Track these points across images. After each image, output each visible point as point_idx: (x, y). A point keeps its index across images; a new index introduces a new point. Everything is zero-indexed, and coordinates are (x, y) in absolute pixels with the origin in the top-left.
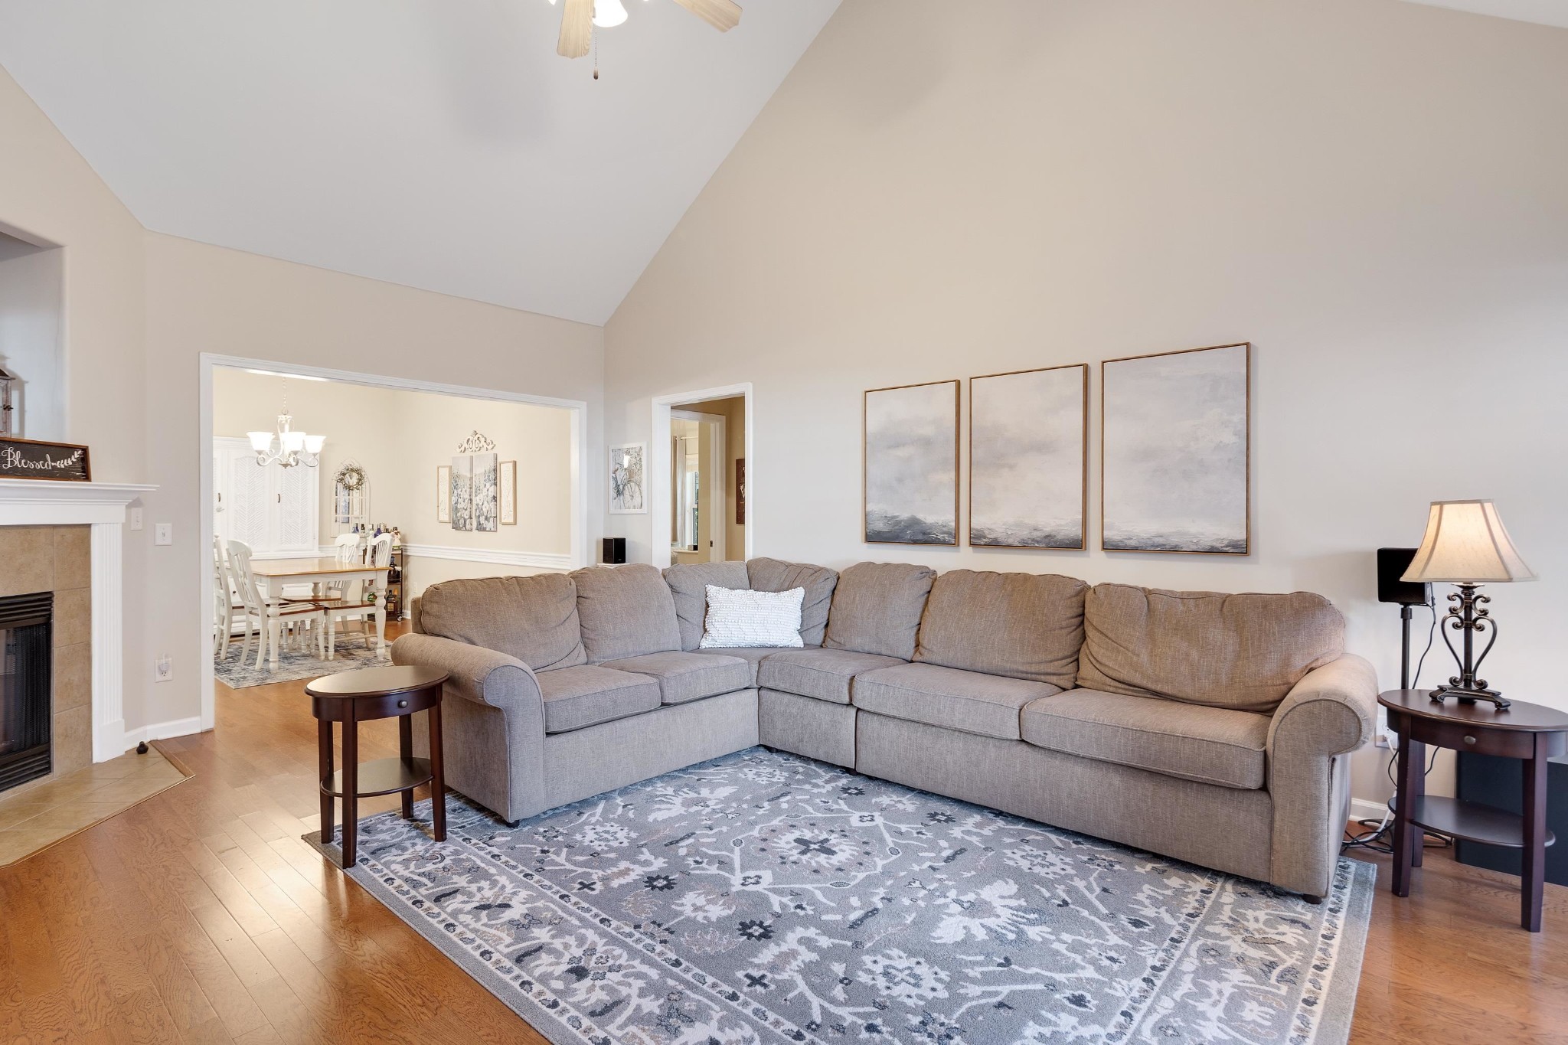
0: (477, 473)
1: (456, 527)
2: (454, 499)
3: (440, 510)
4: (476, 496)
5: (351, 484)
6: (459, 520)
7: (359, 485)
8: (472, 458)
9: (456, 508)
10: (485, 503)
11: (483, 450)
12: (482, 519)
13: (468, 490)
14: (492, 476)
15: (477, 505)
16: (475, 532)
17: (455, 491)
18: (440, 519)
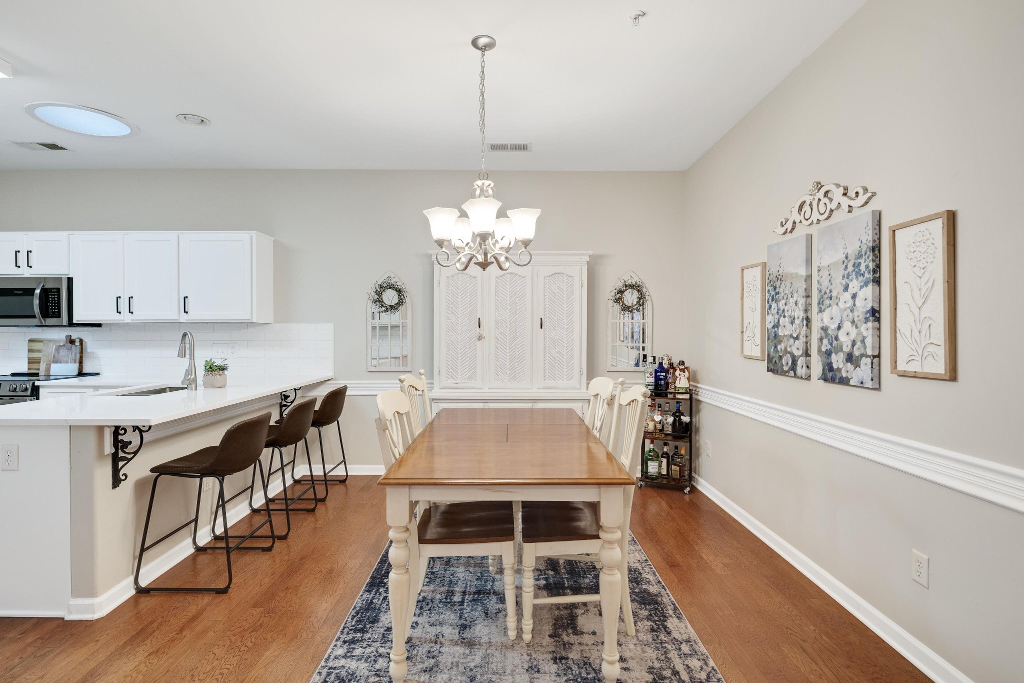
0: (825, 263)
1: (774, 368)
2: (770, 320)
3: (745, 338)
4: (821, 311)
5: (630, 305)
6: (781, 358)
7: (640, 305)
8: (809, 238)
9: (776, 335)
10: (847, 326)
11: (840, 216)
12: (838, 360)
13: (802, 301)
14: (867, 263)
15: (825, 329)
16: (816, 383)
17: (774, 305)
18: (745, 353)
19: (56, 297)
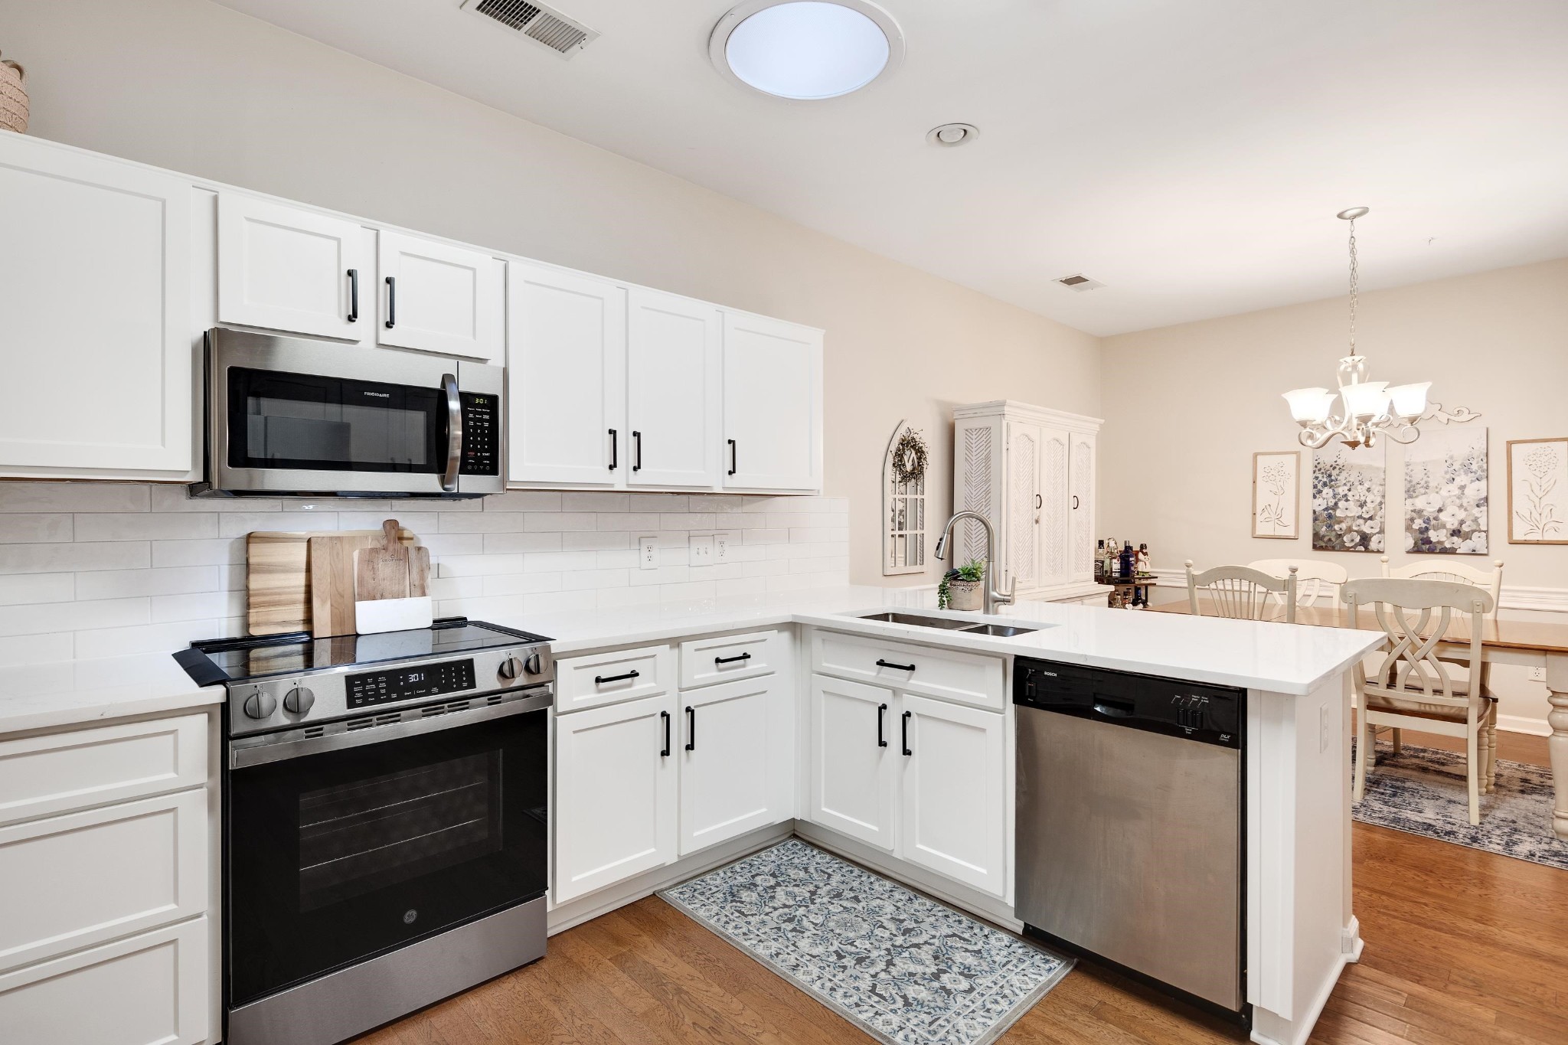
0: (1417, 460)
2: (1319, 503)
4: (1411, 497)
6: (1339, 536)
10: (1452, 509)
12: (1439, 536)
13: (1379, 488)
14: (1478, 465)
15: (1417, 511)
19: (486, 421)
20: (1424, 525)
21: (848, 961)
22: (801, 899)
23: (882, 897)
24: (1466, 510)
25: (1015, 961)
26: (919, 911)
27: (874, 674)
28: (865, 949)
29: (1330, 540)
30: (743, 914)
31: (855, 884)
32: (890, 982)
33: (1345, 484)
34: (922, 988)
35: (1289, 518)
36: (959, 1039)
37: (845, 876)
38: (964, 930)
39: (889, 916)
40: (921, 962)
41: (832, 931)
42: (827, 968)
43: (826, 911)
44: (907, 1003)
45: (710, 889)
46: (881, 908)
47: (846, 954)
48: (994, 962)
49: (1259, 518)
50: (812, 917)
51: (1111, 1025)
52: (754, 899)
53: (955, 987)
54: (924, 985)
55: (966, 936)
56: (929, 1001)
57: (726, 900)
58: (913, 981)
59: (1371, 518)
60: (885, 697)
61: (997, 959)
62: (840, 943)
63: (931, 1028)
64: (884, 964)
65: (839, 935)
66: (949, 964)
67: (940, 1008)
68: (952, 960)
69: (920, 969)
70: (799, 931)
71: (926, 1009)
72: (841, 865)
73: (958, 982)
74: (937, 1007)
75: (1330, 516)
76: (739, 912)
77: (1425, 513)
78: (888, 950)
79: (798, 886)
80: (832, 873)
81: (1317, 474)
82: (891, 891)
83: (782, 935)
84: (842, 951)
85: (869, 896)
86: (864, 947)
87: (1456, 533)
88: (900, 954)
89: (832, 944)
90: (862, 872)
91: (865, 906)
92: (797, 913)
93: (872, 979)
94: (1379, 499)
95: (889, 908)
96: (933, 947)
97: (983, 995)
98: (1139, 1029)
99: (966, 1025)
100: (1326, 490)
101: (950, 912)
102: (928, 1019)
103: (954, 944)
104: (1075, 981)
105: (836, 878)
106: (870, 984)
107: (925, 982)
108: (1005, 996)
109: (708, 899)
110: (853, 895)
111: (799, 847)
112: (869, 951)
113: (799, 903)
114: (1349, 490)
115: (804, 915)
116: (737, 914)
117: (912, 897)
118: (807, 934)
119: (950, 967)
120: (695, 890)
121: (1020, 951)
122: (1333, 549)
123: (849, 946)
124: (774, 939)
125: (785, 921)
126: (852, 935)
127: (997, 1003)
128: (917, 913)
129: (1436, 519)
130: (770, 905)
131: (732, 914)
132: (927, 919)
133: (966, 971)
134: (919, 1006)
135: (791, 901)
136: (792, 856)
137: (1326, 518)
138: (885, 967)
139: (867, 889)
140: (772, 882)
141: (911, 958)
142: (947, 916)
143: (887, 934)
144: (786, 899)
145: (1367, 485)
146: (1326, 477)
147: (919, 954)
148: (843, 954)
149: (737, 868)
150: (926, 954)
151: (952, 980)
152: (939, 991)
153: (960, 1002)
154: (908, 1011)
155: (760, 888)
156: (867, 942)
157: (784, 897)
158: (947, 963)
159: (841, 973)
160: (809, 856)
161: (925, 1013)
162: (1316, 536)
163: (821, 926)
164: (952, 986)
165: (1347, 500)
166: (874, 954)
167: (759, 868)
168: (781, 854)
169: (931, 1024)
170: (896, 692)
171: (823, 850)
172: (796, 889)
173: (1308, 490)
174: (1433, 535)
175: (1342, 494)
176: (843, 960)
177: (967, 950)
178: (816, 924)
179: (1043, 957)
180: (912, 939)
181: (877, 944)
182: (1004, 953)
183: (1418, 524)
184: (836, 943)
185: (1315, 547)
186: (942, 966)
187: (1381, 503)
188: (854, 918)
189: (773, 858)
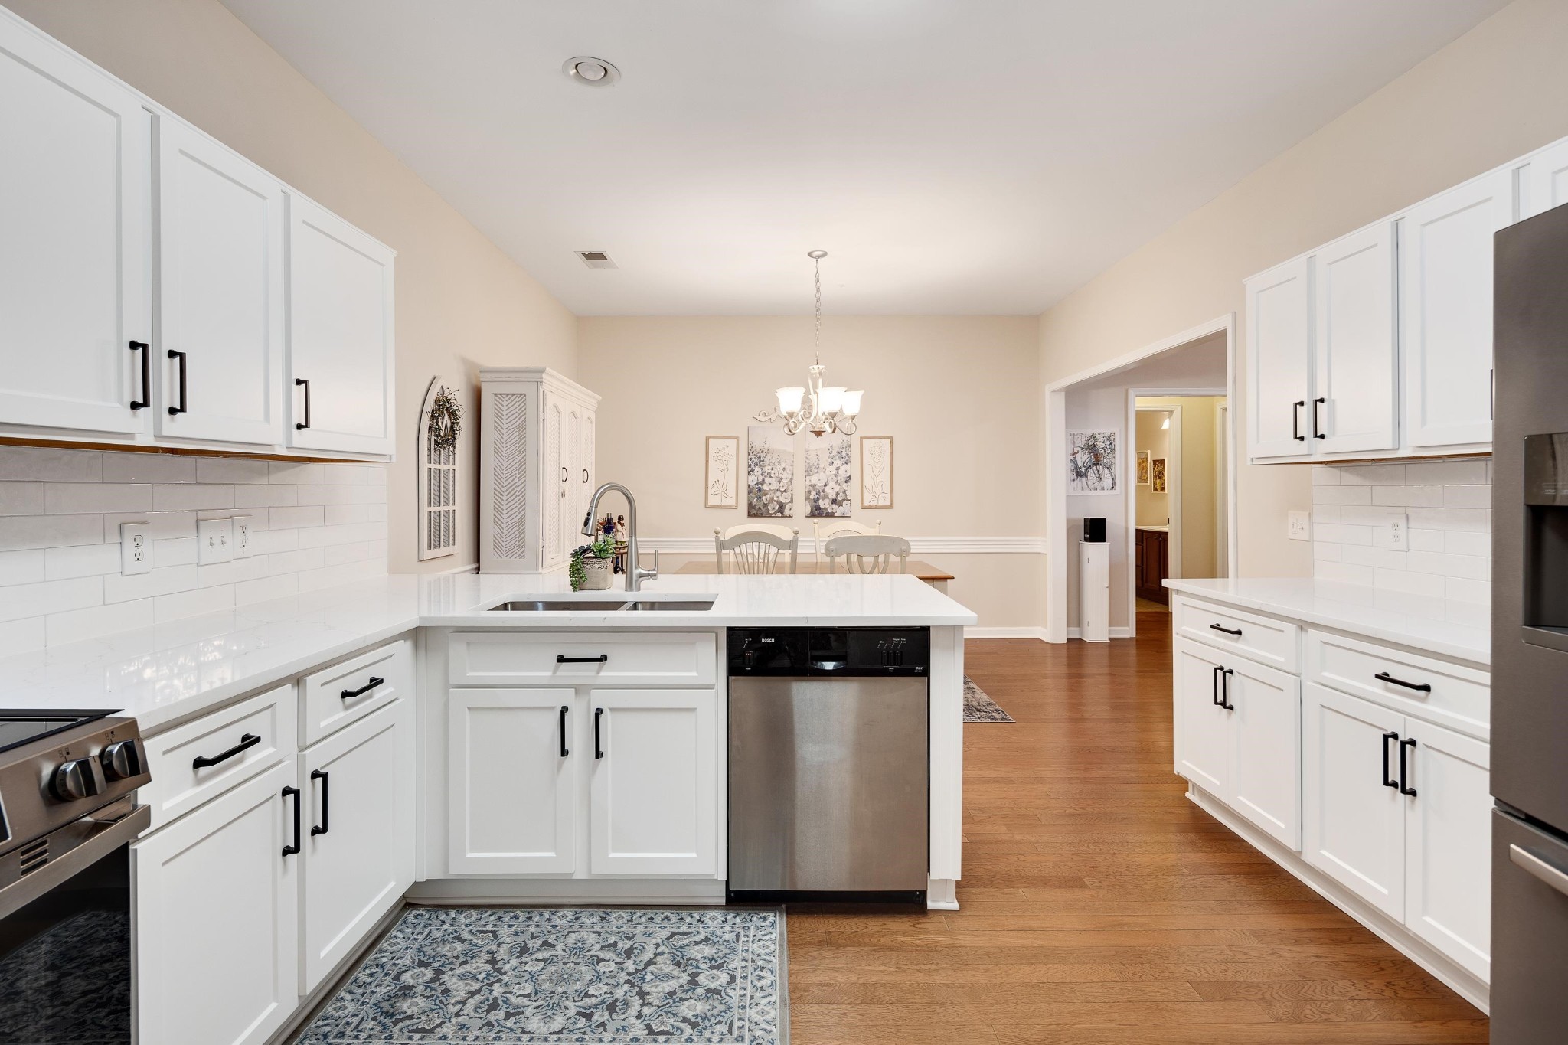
20: (816, 496)
21: (600, 1016)
22: (483, 975)
23: (573, 929)
24: (839, 485)
25: (742, 932)
26: (622, 927)
27: (549, 674)
28: (605, 993)
29: (759, 508)
30: (423, 1030)
31: (532, 929)
32: (660, 1013)
33: (769, 465)
34: (692, 1001)
35: (731, 492)
36: (764, 1030)
37: (513, 926)
38: (678, 925)
39: (598, 946)
40: (668, 977)
41: (553, 992)
42: (586, 1037)
43: (527, 975)
44: (694, 1026)
45: (348, 1024)
46: (582, 941)
47: (592, 1010)
48: (728, 941)
49: (710, 491)
50: (515, 989)
51: (848, 948)
52: (422, 1005)
53: (719, 983)
54: (691, 998)
55: (684, 929)
56: (709, 1010)
57: (385, 1027)
58: (678, 1000)
59: (785, 491)
60: (567, 698)
61: (727, 937)
62: (574, 1001)
63: (735, 1035)
64: (637, 998)
65: (565, 993)
66: (695, 964)
67: (725, 1011)
68: (693, 959)
69: (673, 984)
70: (517, 1012)
71: (713, 1020)
72: (498, 915)
73: (717, 978)
74: (721, 1012)
75: (760, 490)
76: (417, 1031)
77: (817, 487)
78: (627, 982)
79: (465, 962)
80: (495, 929)
81: (751, 456)
82: (577, 919)
83: (500, 1028)
84: (583, 1008)
85: (560, 935)
86: (603, 992)
87: (834, 501)
88: (644, 979)
89: (566, 1008)
90: (529, 913)
91: (564, 948)
92: (495, 994)
93: (639, 1021)
94: (790, 477)
95: (591, 939)
96: (666, 955)
97: (746, 977)
98: (867, 940)
99: (757, 1013)
100: (757, 469)
101: (650, 913)
102: (724, 1029)
103: (681, 943)
104: (796, 925)
105: (504, 933)
106: (642, 1026)
107: (690, 993)
108: (762, 968)
109: (356, 1037)
110: (540, 942)
111: (427, 916)
112: (611, 993)
113: (486, 981)
114: (772, 469)
115: (506, 992)
116: (419, 1036)
117: (604, 915)
118: (528, 1012)
119: (697, 967)
120: (325, 1036)
121: (738, 920)
122: (761, 516)
123: (587, 1000)
124: (495, 1039)
125: (488, 1012)
126: (578, 986)
127: (763, 977)
128: (622, 929)
129: (823, 491)
130: (453, 1002)
131: (410, 1038)
132: (636, 931)
133: (713, 963)
134: (706, 1021)
135: (474, 984)
136: (426, 932)
137: (756, 491)
138: (641, 1001)
139: (549, 928)
140: (429, 974)
141: (656, 977)
142: (651, 919)
143: (613, 967)
144: (466, 985)
145: (783, 465)
146: (756, 459)
147: (661, 969)
148: (588, 1011)
149: (363, 977)
150: (664, 965)
151: (710, 978)
152: (709, 995)
153: (735, 995)
154: (701, 1032)
155: (420, 989)
156: (601, 985)
157: (461, 983)
158: (691, 964)
159: (604, 1033)
160: (449, 920)
161: (716, 1024)
162: (750, 505)
163: (536, 993)
164: (715, 984)
165: (770, 477)
166: (619, 993)
167: (395, 964)
168: (410, 935)
169: (730, 1031)
170: (580, 689)
171: (460, 908)
172: (468, 967)
173: (744, 469)
174: (823, 504)
175: (767, 471)
176: (595, 1018)
177: (697, 943)
178: (529, 995)
179: (759, 917)
180: (641, 958)
181: (611, 981)
182: (727, 928)
183: (813, 495)
184: (569, 1004)
185: (750, 515)
186: (691, 970)
187: (791, 479)
188: (565, 967)
189: (403, 944)
